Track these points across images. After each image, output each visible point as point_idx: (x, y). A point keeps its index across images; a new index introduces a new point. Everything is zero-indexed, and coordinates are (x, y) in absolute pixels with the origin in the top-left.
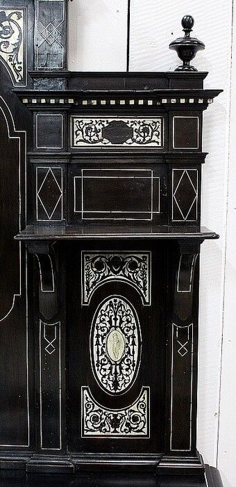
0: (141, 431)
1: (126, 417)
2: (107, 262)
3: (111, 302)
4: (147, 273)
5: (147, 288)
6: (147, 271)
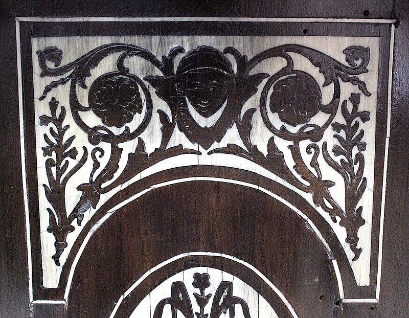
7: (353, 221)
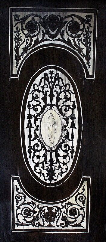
0: (79, 225)
1: (63, 210)
2: (41, 23)
3: (46, 74)
4: (92, 38)
5: (92, 57)
6: (92, 36)
7: (88, 58)
